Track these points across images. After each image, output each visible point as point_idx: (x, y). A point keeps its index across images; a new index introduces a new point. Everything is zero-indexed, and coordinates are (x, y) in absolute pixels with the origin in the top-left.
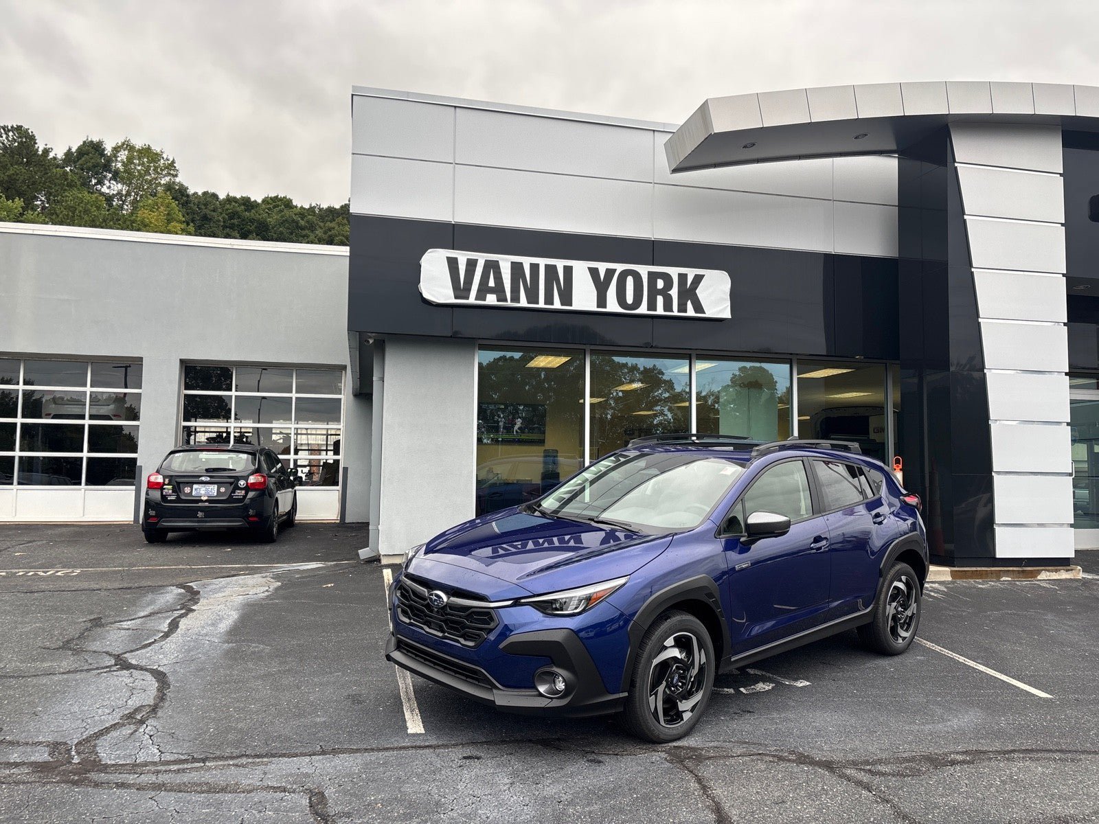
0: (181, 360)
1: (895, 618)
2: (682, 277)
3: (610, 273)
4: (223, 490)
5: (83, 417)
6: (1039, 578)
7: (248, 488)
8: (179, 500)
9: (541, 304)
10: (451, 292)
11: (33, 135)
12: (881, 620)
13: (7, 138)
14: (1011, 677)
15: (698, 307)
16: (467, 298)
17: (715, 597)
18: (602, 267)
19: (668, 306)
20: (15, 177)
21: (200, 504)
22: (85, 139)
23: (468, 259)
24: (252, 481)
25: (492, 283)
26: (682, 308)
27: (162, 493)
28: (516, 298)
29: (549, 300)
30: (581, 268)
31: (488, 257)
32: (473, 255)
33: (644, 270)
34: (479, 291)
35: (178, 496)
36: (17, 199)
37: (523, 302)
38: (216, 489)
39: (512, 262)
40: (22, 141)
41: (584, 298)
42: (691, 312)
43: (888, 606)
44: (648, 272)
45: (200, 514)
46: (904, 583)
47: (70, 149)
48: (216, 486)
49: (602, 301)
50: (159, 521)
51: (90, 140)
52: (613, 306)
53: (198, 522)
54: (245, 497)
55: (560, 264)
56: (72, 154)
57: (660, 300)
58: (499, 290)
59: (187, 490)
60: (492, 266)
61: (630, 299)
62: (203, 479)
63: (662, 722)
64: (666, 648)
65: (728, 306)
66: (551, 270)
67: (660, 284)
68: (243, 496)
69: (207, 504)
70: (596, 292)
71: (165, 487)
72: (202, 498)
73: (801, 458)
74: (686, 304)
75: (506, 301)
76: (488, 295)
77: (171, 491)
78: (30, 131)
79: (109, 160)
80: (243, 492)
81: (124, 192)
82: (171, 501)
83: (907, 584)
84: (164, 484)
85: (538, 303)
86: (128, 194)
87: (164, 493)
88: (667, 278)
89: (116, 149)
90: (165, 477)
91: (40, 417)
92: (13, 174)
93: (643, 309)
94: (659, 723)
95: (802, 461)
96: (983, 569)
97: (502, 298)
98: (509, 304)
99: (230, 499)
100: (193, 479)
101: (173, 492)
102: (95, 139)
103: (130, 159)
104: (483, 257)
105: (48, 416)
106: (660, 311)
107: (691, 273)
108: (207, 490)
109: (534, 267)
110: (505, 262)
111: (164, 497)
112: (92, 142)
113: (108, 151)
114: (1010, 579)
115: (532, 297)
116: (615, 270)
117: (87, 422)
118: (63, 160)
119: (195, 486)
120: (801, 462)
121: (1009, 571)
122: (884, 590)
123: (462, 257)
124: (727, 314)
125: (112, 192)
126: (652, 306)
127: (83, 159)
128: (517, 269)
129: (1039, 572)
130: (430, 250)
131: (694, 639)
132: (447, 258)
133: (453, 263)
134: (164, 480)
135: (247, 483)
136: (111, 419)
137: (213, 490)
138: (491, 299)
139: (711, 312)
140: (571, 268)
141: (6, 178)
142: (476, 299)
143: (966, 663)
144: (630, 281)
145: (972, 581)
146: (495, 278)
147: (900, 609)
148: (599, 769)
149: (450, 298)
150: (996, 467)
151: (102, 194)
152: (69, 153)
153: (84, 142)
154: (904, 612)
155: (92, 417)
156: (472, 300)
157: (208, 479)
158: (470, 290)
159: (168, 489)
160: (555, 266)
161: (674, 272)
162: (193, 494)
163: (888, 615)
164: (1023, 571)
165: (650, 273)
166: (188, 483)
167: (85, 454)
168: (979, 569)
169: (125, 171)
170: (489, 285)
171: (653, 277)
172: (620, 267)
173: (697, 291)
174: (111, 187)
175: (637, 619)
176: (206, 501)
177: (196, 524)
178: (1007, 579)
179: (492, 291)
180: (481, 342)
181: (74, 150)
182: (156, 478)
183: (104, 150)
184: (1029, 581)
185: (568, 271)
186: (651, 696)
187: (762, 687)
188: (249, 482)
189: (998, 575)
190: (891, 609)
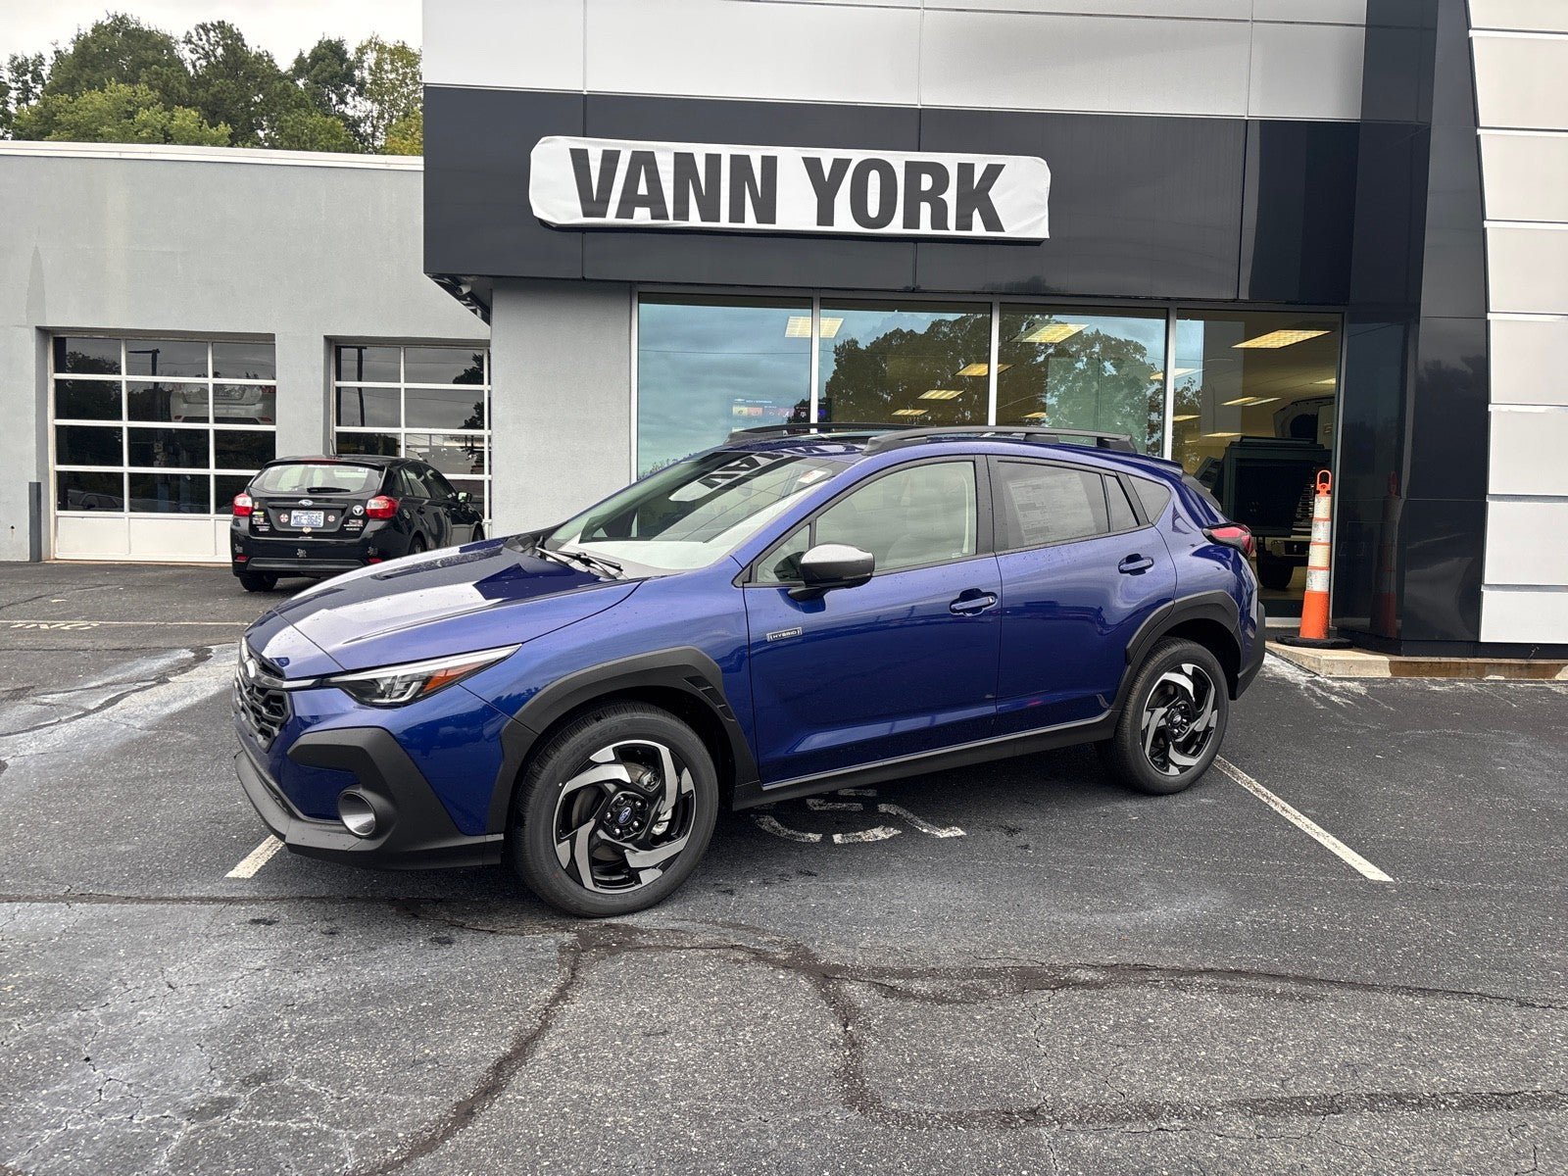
0: (326, 337)
1: (1161, 733)
2: (966, 170)
3: (840, 166)
4: (332, 518)
5: (206, 420)
6: (1558, 677)
7: (367, 516)
8: (273, 532)
9: (725, 222)
10: (576, 206)
11: (240, 34)
12: (1129, 736)
13: (208, 41)
14: (1343, 841)
15: (992, 221)
16: (604, 215)
17: (711, 685)
18: (827, 156)
19: (939, 220)
20: (221, 95)
21: (301, 539)
22: (320, 39)
23: (604, 151)
24: (373, 507)
25: (643, 189)
26: (964, 222)
27: (251, 521)
28: (682, 212)
29: (737, 214)
30: (790, 161)
31: (637, 146)
32: (612, 144)
33: (898, 160)
34: (622, 202)
35: (272, 526)
36: (222, 126)
37: (695, 220)
38: (322, 518)
39: (675, 154)
40: (227, 44)
41: (796, 210)
42: (978, 229)
43: (1146, 715)
44: (906, 162)
45: (301, 553)
46: (1187, 675)
47: (301, 54)
48: (322, 513)
49: (825, 214)
50: (248, 561)
51: (326, 39)
52: (844, 221)
53: (299, 563)
54: (362, 529)
55: (756, 154)
56: (304, 60)
57: (925, 209)
58: (655, 201)
59: (284, 518)
60: (644, 162)
61: (873, 209)
62: (303, 502)
63: (588, 883)
64: (596, 765)
65: (1044, 217)
66: (740, 164)
67: (927, 182)
68: (360, 528)
69: (310, 538)
70: (816, 199)
71: (254, 513)
72: (304, 530)
73: (972, 457)
74: (971, 216)
75: (667, 218)
76: (637, 209)
77: (262, 520)
78: (234, 28)
79: (351, 67)
80: (360, 522)
81: (375, 114)
82: (263, 534)
83: (1195, 677)
84: (253, 510)
85: (718, 220)
86: (381, 116)
87: (254, 523)
88: (939, 173)
89: (361, 51)
90: (254, 500)
91: (169, 420)
92: (218, 92)
93: (896, 227)
94: (583, 885)
95: (974, 462)
96: (1453, 660)
97: (659, 212)
98: (671, 222)
99: (343, 532)
100: (289, 504)
101: (265, 521)
102: (334, 38)
103: (379, 63)
104: (626, 147)
105: (178, 418)
106: (925, 228)
107: (980, 162)
108: (310, 518)
109: (713, 161)
110: (665, 154)
111: (253, 528)
112: (329, 41)
113: (351, 55)
114: (1503, 678)
115: (710, 210)
116: (849, 161)
117: (212, 427)
118: (294, 70)
119: (294, 513)
120: (972, 463)
121: (1501, 664)
122: (1139, 685)
123: (595, 149)
124: (1042, 232)
125: (358, 114)
126: (911, 220)
127: (317, 67)
128: (684, 163)
129: (1559, 668)
130: (543, 139)
131: (664, 751)
132: (571, 150)
133: (580, 158)
134: (253, 504)
135: (365, 510)
136: (258, 423)
137: (318, 519)
138: (642, 216)
139: (1013, 228)
140: (774, 159)
141: (210, 98)
142: (617, 216)
143: (1284, 814)
144: (874, 178)
145: (1426, 679)
146: (647, 181)
147: (1178, 718)
148: (446, 952)
149: (576, 216)
150: (1494, 486)
151: (344, 117)
152: (300, 60)
153: (320, 42)
154: (1187, 724)
155: (217, 420)
156: (611, 218)
157: (310, 503)
158: (607, 202)
159: (259, 517)
160: (747, 158)
161: (950, 161)
162: (292, 523)
163: (1148, 727)
164: (1529, 666)
165: (908, 164)
166: (285, 508)
167: (212, 471)
168: (1444, 659)
169: (374, 82)
170: (639, 193)
171: (914, 170)
172: (857, 156)
173: (990, 193)
174: (358, 107)
175: (521, 716)
176: (309, 534)
177: (297, 566)
178: (1497, 678)
179: (643, 202)
180: (643, 288)
181: (306, 55)
182: (245, 502)
183: (345, 53)
184: (1536, 682)
185: (770, 164)
186: (559, 842)
187: (879, 833)
188: (368, 507)
189: (1481, 670)
190: (1154, 720)
